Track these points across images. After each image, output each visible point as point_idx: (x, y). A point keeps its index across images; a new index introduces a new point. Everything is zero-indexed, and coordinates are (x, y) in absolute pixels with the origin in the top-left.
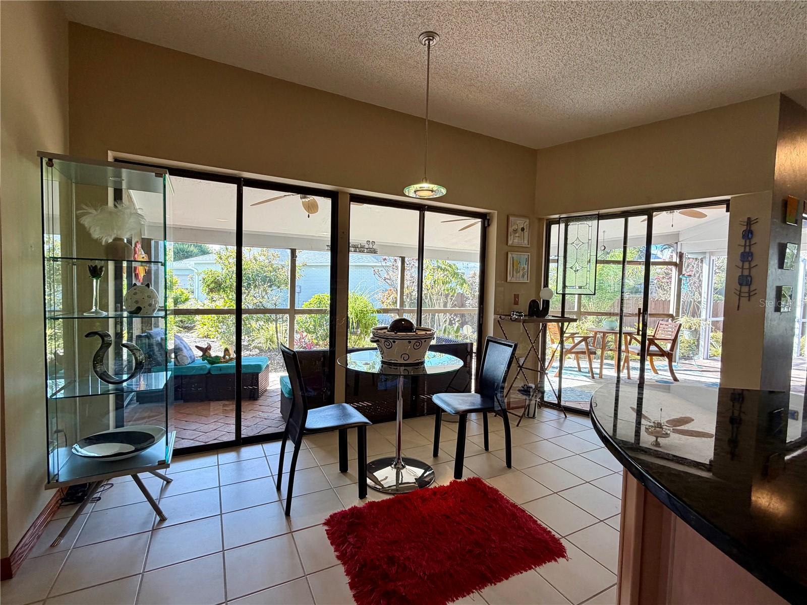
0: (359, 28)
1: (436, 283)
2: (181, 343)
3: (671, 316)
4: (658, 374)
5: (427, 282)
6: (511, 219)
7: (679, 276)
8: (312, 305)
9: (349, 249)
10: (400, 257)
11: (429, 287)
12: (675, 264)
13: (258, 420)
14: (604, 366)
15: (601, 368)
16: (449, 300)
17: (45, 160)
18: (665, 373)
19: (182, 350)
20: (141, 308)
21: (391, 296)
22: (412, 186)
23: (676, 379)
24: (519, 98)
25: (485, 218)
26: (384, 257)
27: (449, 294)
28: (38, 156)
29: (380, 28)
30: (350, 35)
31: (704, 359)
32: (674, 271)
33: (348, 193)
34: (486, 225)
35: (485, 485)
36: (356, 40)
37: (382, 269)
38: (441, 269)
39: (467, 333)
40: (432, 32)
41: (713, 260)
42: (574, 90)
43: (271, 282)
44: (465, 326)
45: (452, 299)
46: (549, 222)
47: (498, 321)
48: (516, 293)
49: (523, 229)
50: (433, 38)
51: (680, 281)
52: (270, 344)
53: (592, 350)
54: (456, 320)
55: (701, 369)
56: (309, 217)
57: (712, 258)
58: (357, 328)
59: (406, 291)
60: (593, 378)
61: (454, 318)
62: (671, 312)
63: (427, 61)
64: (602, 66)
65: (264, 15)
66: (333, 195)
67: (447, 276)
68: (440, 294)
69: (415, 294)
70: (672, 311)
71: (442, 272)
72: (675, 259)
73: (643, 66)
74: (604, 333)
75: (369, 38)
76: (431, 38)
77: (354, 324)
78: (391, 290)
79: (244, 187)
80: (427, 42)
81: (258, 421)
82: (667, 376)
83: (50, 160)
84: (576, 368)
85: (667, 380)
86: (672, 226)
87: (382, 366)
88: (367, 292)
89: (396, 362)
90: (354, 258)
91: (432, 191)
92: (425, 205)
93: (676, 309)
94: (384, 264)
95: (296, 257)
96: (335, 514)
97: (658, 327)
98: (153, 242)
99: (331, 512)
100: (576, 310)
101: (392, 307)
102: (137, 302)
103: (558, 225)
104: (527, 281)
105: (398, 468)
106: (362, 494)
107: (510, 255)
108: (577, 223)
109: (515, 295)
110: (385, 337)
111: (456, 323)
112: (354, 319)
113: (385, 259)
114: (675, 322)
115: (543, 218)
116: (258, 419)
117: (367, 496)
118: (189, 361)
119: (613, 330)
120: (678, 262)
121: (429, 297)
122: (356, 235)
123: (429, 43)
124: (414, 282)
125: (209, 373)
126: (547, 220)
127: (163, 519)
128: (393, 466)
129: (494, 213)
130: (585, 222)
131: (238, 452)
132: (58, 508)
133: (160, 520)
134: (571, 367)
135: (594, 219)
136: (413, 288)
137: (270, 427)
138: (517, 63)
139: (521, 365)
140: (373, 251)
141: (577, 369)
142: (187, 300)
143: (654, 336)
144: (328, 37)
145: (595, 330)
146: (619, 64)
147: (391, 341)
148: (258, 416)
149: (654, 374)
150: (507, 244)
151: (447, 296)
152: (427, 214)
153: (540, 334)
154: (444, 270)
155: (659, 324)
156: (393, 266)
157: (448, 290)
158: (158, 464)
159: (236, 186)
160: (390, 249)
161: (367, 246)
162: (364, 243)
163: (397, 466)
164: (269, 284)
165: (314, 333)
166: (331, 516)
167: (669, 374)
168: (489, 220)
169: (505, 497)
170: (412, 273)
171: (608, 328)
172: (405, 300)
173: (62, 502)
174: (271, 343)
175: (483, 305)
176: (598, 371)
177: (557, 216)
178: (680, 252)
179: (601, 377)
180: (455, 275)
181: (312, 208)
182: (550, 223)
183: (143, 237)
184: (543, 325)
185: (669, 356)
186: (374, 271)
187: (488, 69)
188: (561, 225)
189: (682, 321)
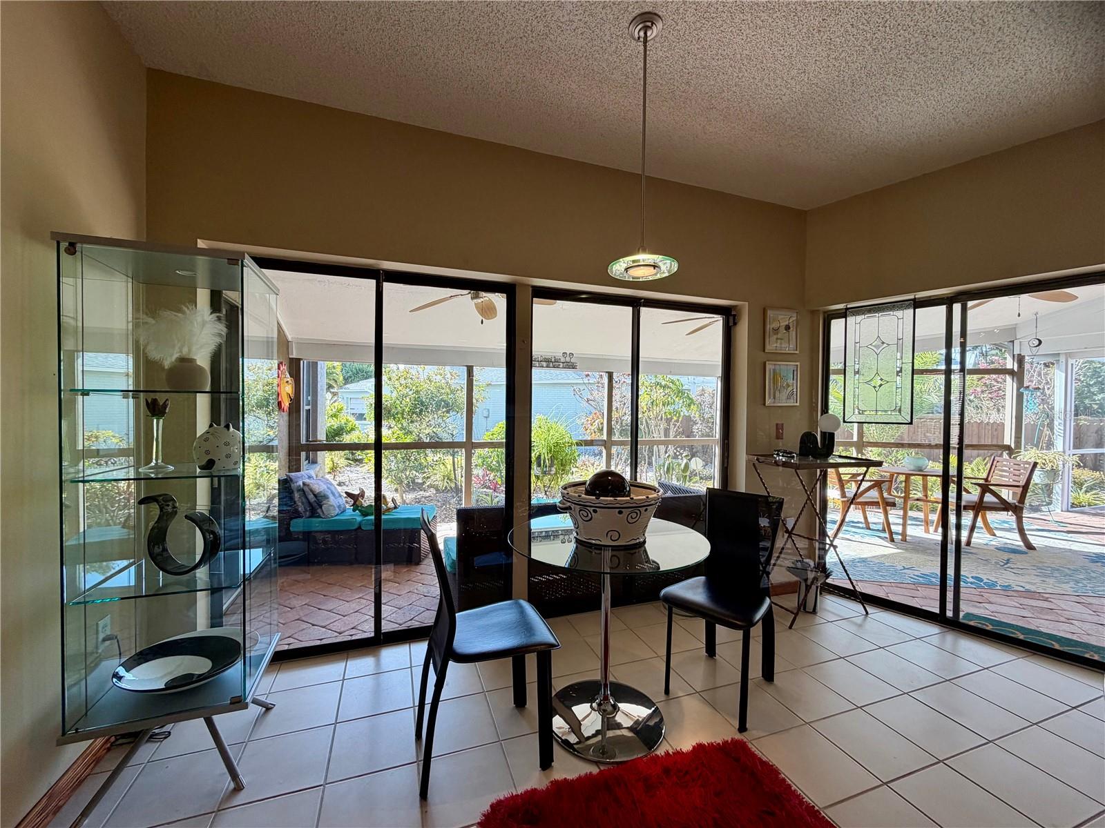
0: (535, 23)
1: (655, 403)
2: (328, 488)
3: (1008, 448)
4: (995, 535)
5: (643, 403)
6: (770, 313)
7: (1018, 389)
8: (495, 436)
9: (531, 363)
10: (607, 372)
11: (645, 409)
12: (1011, 372)
13: (414, 597)
14: (909, 522)
15: (904, 525)
16: (672, 426)
17: (64, 245)
18: (1008, 535)
19: (328, 498)
20: (214, 461)
21: (596, 422)
22: (621, 260)
23: (1030, 547)
24: (787, 124)
25: (729, 316)
26: (587, 373)
27: (672, 418)
28: (52, 239)
29: (566, 18)
30: (521, 38)
31: (1062, 511)
32: (1010, 384)
33: (528, 285)
34: (731, 324)
35: (753, 755)
36: (532, 46)
37: (584, 387)
38: (661, 386)
39: (695, 469)
40: (649, 13)
41: (1072, 364)
42: (884, 98)
43: (449, 407)
44: (694, 459)
45: (675, 425)
46: (828, 315)
47: (754, 464)
48: (779, 422)
49: (787, 328)
50: (653, 23)
51: (1020, 397)
52: (448, 483)
53: (891, 501)
54: (684, 455)
55: (1065, 529)
56: (482, 323)
57: (1071, 361)
58: (551, 466)
59: (615, 415)
60: (892, 540)
61: (681, 451)
62: (1007, 442)
63: (642, 72)
64: (944, 43)
65: (394, 18)
66: (508, 289)
67: (669, 395)
68: (659, 418)
69: (628, 419)
70: (1008, 440)
71: (662, 391)
72: (1011, 365)
73: (1023, 36)
74: (908, 476)
75: (551, 41)
76: (649, 24)
77: (547, 461)
78: (595, 414)
79: (384, 283)
80: (642, 34)
81: (414, 599)
82: (1014, 539)
83: (72, 245)
84: (861, 523)
85: (1014, 547)
86: (1019, 315)
87: (577, 547)
88: (563, 418)
89: (598, 542)
90: (539, 376)
91: (655, 267)
92: (641, 299)
93: (1015, 437)
94: (586, 381)
95: (473, 376)
96: (499, 802)
97: (994, 467)
98: (302, 362)
99: (492, 798)
100: (855, 439)
101: (596, 437)
102: (207, 452)
103: (844, 319)
104: (796, 404)
105: (605, 711)
106: (546, 761)
107: (769, 367)
108: (877, 315)
109: (777, 425)
110: (580, 503)
111: (684, 458)
112: (546, 454)
113: (588, 375)
114: (1015, 458)
115: (818, 311)
116: (414, 595)
117: (553, 764)
118: (337, 511)
119: (921, 471)
120: (1016, 369)
121: (644, 423)
122: (542, 344)
123: (645, 33)
124: (625, 404)
125: (360, 528)
126: (825, 312)
127: (239, 788)
128: (594, 705)
129: (744, 304)
130: (891, 313)
131: (377, 656)
132: (109, 750)
133: (235, 788)
134: (853, 522)
135: (907, 307)
136: (624, 411)
137: (428, 610)
138: (790, 57)
139: (790, 529)
140: (571, 366)
141: (864, 526)
142: (352, 429)
143: (986, 480)
144: (490, 45)
145: (891, 471)
146: (978, 35)
147: (591, 509)
148: (416, 591)
149: (988, 536)
150: (764, 351)
151: (668, 421)
152: (644, 311)
153: (818, 483)
154: (664, 387)
155: (995, 462)
156: (598, 383)
157: (670, 414)
158: (231, 703)
159: (374, 281)
160: (593, 362)
161: (563, 360)
162: (559, 355)
163: (602, 707)
164: (445, 410)
165: (497, 471)
166: (492, 806)
167: (1017, 536)
168: (735, 316)
169: (794, 787)
170: (623, 392)
171: (912, 468)
172: (613, 427)
173: (117, 740)
174: (449, 481)
175: (728, 440)
176: (899, 529)
177: (841, 306)
178: (1019, 355)
179: (904, 540)
180: (680, 393)
181: (487, 311)
182: (830, 317)
183: (291, 357)
184: (821, 471)
185: (1017, 509)
186: (574, 390)
187: (740, 75)
188: (848, 318)
189: (1028, 455)
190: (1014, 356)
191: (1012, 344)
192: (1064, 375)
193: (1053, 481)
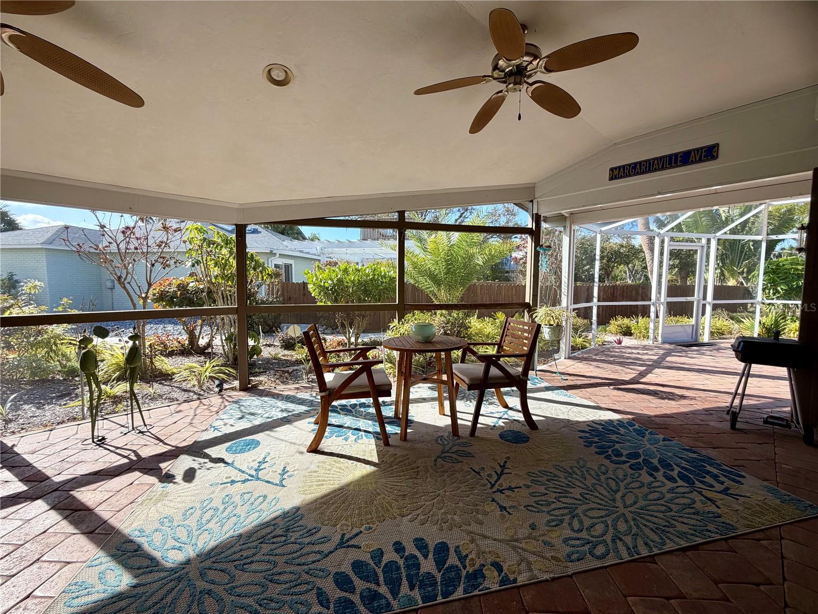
3: (527, 306)
7: (536, 248)
12: (530, 232)
31: (565, 358)
32: (529, 242)
51: (537, 255)
70: (528, 299)
72: (529, 223)
93: (533, 295)
120: (534, 228)
178: (537, 214)
189: (542, 313)
190: (533, 214)
191: (531, 203)
192: (568, 239)
193: (559, 337)
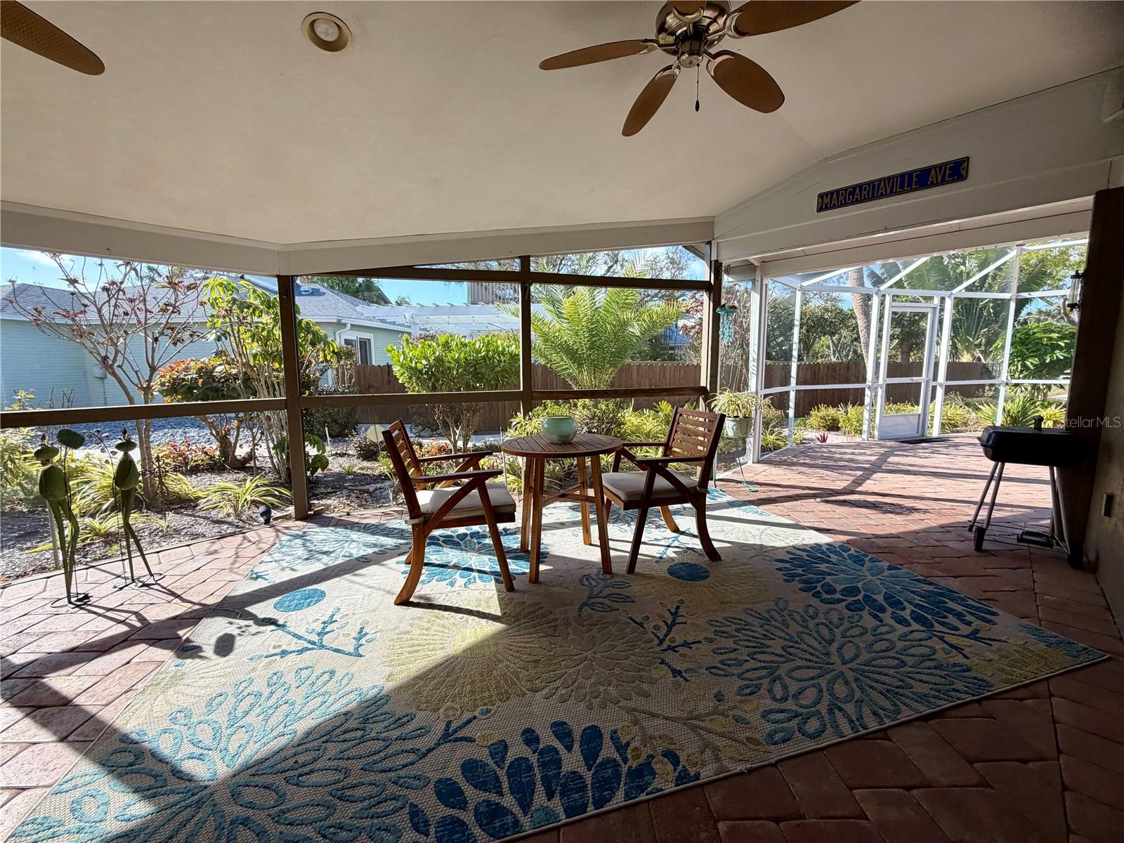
3: (703, 391)
7: (714, 309)
12: (708, 286)
31: (753, 463)
32: (706, 302)
51: (716, 319)
62: (703, 384)
93: (711, 376)
120: (712, 282)
178: (716, 261)
189: (722, 401)
190: (711, 262)
191: (708, 246)
192: (759, 296)
193: (746, 433)
